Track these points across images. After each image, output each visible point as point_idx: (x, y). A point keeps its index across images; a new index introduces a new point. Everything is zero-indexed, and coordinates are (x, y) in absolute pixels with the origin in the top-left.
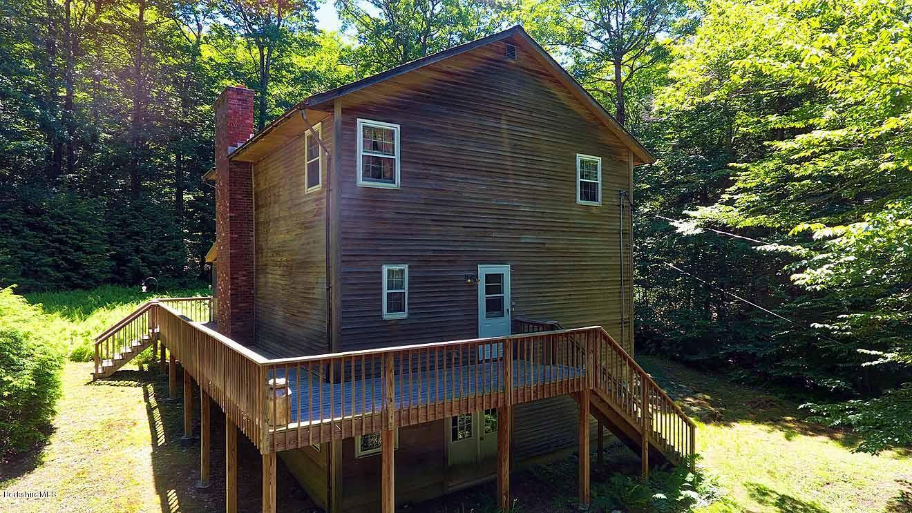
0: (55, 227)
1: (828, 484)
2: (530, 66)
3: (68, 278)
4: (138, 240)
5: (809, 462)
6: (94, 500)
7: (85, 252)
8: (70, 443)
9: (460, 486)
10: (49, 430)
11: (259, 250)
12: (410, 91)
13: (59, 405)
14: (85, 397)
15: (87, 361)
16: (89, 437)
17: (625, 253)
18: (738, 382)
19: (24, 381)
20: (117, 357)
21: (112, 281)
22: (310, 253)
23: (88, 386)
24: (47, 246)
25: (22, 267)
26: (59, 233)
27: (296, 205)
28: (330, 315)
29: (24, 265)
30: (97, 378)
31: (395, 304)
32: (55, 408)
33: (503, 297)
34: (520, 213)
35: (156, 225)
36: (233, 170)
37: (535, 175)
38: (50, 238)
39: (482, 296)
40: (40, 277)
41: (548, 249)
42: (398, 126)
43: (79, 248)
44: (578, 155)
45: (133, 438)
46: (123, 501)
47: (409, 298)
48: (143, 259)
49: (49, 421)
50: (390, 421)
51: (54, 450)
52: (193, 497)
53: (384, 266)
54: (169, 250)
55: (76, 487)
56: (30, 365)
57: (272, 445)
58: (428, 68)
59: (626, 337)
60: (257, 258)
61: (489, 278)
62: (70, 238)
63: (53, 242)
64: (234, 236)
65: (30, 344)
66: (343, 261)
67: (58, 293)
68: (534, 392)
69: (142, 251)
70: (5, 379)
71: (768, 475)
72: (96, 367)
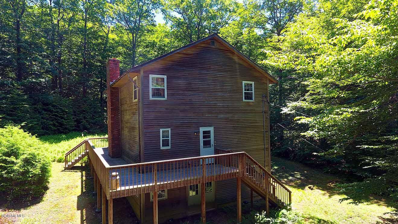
0: (54, 110)
1: (351, 217)
2: (222, 48)
3: (58, 129)
4: (85, 114)
5: (345, 208)
6: (60, 215)
7: (65, 119)
8: (54, 194)
9: (194, 214)
10: (46, 188)
11: (122, 121)
12: (171, 63)
13: (50, 179)
14: (61, 176)
15: (63, 162)
16: (60, 192)
17: (266, 120)
18: (327, 172)
19: (37, 171)
20: (73, 161)
21: (75, 130)
22: (135, 124)
23: (62, 172)
24: (51, 118)
25: (42, 126)
26: (55, 112)
27: (131, 106)
28: (140, 148)
29: (42, 125)
30: (66, 169)
31: (166, 143)
32: (49, 181)
33: (211, 140)
34: (218, 106)
35: (92, 108)
36: (112, 91)
37: (224, 91)
38: (52, 114)
39: (202, 140)
40: (48, 129)
41: (231, 120)
42: (166, 76)
43: (62, 118)
44: (243, 81)
45: (75, 192)
46: (69, 215)
47: (171, 141)
48: (87, 121)
49: (47, 185)
50: (156, 188)
51: (48, 196)
52: (94, 215)
53: (161, 129)
54: (97, 118)
55: (54, 209)
56: (39, 165)
57: (111, 196)
58: (178, 53)
59: (266, 155)
60: (121, 124)
61: (204, 132)
62: (59, 114)
63: (53, 116)
64: (113, 116)
65: (40, 157)
66: (145, 128)
67: (55, 135)
68: (216, 178)
69: (86, 118)
70: (30, 170)
71: (325, 213)
72: (66, 165)
